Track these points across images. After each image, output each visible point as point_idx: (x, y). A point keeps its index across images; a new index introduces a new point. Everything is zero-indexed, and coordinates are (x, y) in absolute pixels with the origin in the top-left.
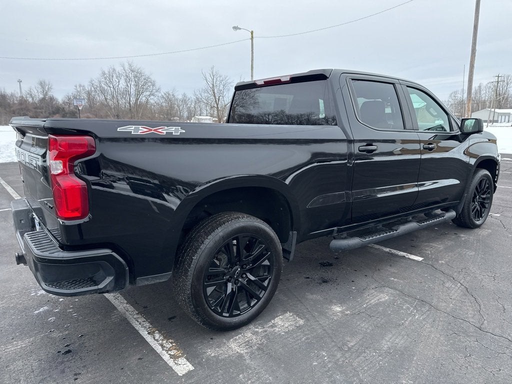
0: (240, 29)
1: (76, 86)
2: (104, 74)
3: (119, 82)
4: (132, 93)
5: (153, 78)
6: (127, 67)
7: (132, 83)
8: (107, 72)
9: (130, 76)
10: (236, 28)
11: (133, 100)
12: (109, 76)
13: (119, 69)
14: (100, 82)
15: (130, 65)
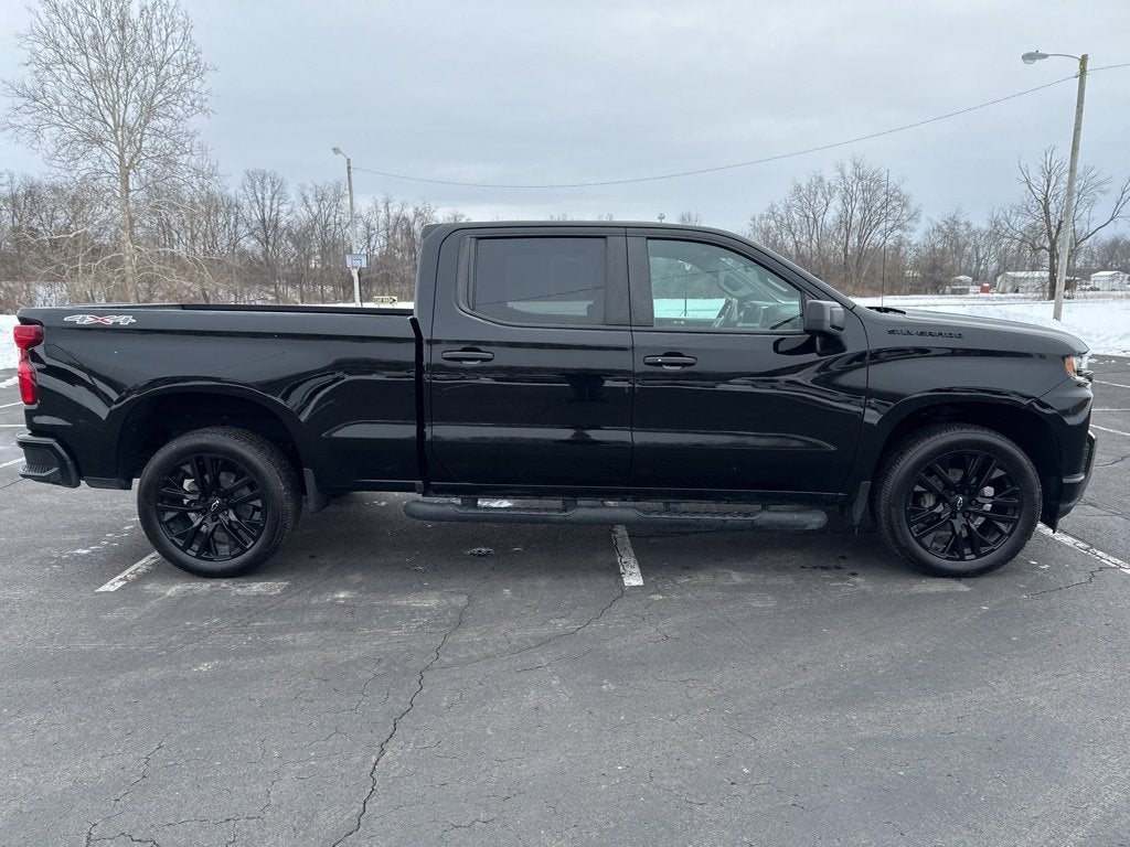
0: (1047, 56)
1: (753, 219)
2: (798, 189)
3: (827, 205)
4: (853, 226)
5: (905, 189)
6: (849, 170)
7: (857, 206)
8: (804, 186)
9: (855, 188)
10: (1030, 57)
11: (854, 241)
12: (807, 196)
13: (831, 176)
14: (788, 208)
15: (856, 166)
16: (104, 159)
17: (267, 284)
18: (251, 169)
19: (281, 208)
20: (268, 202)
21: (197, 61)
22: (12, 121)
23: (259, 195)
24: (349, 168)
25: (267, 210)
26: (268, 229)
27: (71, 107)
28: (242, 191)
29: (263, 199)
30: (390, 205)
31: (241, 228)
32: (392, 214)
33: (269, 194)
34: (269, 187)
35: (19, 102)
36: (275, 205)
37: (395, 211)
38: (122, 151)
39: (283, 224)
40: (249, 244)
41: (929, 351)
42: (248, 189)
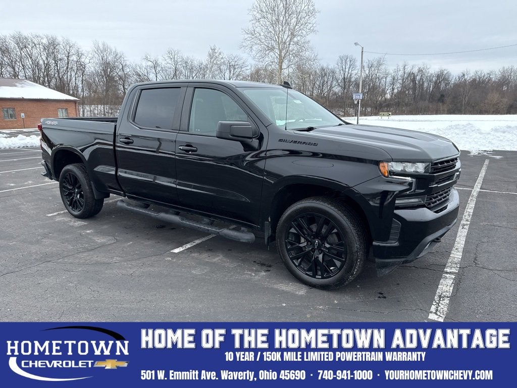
16: (273, 56)
17: (341, 107)
18: (342, 55)
19: (353, 72)
20: (347, 70)
21: (314, 10)
22: (244, 44)
23: (344, 67)
24: (362, 52)
25: (346, 74)
26: (346, 82)
27: (266, 37)
28: (337, 65)
29: (345, 68)
30: (406, 67)
31: (334, 83)
32: (406, 72)
33: (348, 66)
34: (349, 63)
35: (246, 36)
36: (350, 71)
37: (408, 70)
38: (281, 52)
39: (353, 79)
40: (337, 89)
41: (301, 153)
42: (339, 64)
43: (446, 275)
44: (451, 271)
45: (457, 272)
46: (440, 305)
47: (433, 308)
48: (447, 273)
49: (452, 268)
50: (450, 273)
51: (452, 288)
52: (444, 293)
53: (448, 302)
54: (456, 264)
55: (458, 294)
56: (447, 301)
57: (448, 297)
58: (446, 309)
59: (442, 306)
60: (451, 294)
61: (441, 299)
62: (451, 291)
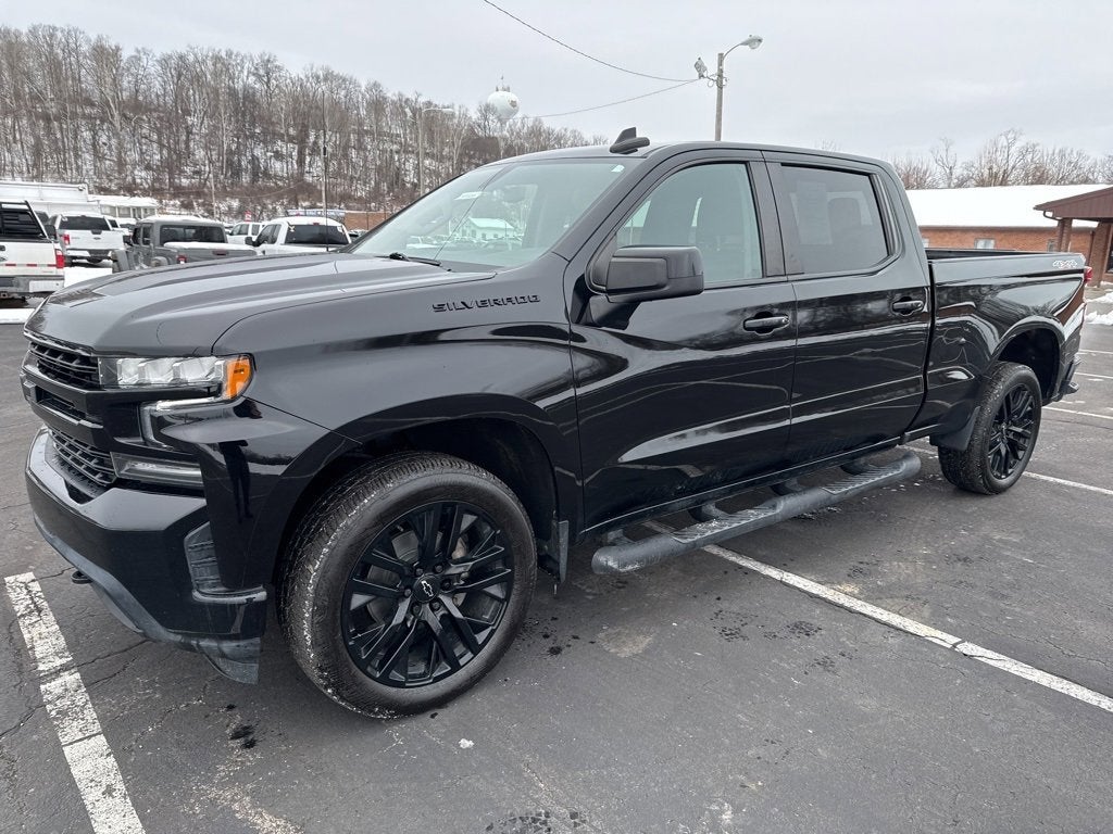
43: (64, 661)
44: (59, 681)
45: (42, 687)
46: (28, 597)
47: (36, 587)
48: (65, 668)
49: (63, 690)
50: (57, 673)
51: (27, 636)
52: (34, 619)
53: (16, 608)
54: (63, 713)
55: (5, 631)
56: (20, 609)
57: (22, 615)
58: (13, 596)
59: (22, 596)
60: (21, 624)
61: (32, 606)
62: (24, 631)
